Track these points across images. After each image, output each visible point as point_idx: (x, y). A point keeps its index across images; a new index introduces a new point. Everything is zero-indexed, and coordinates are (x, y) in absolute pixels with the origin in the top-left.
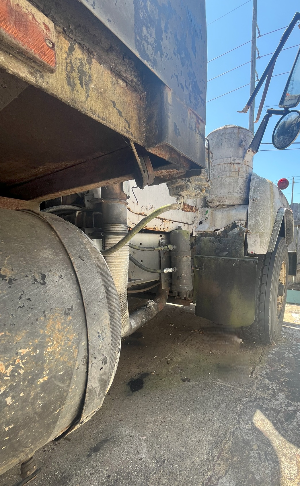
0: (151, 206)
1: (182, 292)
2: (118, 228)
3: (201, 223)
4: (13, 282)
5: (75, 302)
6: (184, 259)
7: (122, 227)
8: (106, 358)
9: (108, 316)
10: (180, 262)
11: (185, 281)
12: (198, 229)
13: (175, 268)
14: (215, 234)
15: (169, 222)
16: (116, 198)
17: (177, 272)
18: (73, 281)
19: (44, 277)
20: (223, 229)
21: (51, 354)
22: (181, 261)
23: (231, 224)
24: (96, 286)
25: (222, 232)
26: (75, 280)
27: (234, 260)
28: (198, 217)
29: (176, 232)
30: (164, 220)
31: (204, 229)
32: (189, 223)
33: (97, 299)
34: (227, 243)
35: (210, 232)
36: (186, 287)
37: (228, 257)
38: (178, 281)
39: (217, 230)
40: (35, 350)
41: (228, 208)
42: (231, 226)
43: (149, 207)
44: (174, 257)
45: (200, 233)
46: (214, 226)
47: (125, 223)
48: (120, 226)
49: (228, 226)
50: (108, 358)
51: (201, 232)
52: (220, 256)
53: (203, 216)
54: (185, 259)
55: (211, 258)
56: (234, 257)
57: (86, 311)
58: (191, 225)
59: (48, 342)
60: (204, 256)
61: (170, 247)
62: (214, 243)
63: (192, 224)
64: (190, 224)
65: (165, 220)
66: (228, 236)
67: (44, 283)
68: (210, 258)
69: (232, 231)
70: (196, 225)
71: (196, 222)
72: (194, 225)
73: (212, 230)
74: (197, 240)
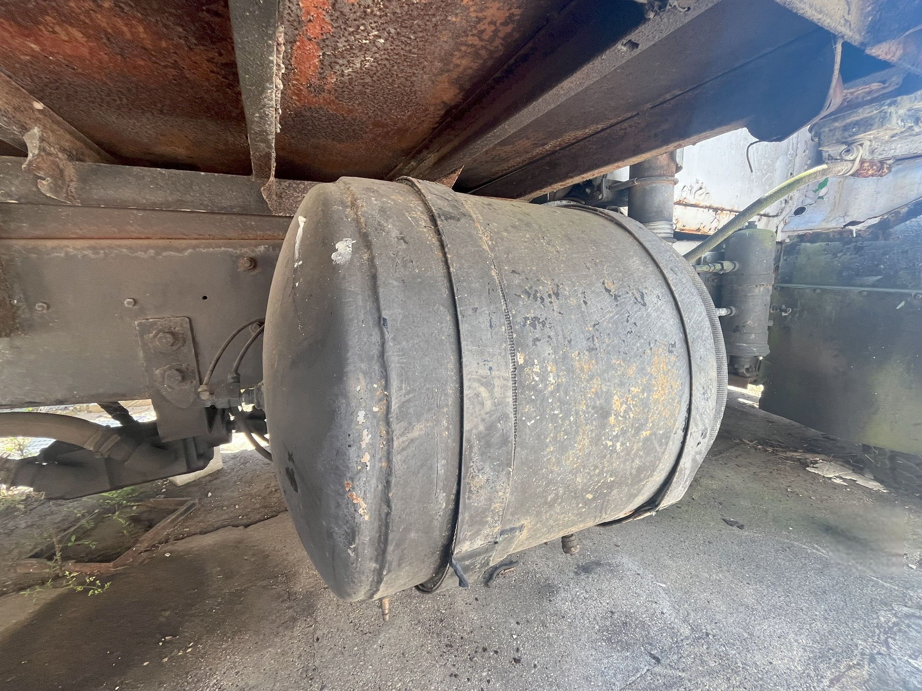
0: (700, 185)
1: (741, 357)
2: (660, 229)
3: (800, 211)
4: (619, 298)
5: (678, 335)
6: (757, 290)
7: (667, 226)
8: (707, 429)
9: (715, 364)
10: (746, 296)
11: (753, 336)
12: (792, 226)
13: (733, 308)
14: (845, 235)
15: (728, 215)
16: (660, 176)
17: (737, 316)
18: (672, 304)
19: (642, 297)
20: (876, 220)
21: (656, 402)
22: (749, 295)
23: (907, 205)
24: (700, 317)
25: (869, 227)
26: (673, 303)
27: (902, 297)
28: (794, 200)
29: (744, 235)
30: (719, 211)
31: (810, 224)
32: (771, 215)
33: (702, 336)
34: (884, 254)
35: (829, 229)
36: (755, 347)
37: (882, 287)
38: (737, 335)
39: (853, 223)
40: (643, 391)
41: (900, 166)
42: (905, 210)
43: (696, 187)
44: (732, 287)
45: (796, 233)
46: (846, 215)
47: (669, 220)
48: (664, 226)
49: (895, 213)
50: (709, 430)
51: (801, 233)
52: (857, 286)
53: (811, 194)
54: (759, 291)
55: (824, 290)
56: (905, 287)
57: (691, 352)
58: (775, 218)
59: (654, 386)
60: (803, 285)
61: (728, 266)
62: (839, 255)
63: (777, 216)
64: (773, 216)
65: (723, 210)
66: (890, 235)
67: (644, 305)
68: (820, 289)
69: (908, 222)
70: (787, 218)
71: (787, 210)
72: (781, 218)
73: (835, 224)
74: (785, 251)
